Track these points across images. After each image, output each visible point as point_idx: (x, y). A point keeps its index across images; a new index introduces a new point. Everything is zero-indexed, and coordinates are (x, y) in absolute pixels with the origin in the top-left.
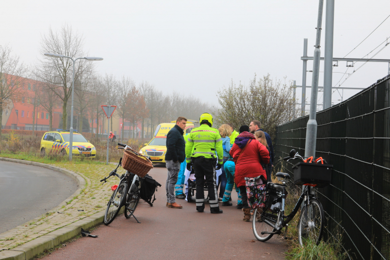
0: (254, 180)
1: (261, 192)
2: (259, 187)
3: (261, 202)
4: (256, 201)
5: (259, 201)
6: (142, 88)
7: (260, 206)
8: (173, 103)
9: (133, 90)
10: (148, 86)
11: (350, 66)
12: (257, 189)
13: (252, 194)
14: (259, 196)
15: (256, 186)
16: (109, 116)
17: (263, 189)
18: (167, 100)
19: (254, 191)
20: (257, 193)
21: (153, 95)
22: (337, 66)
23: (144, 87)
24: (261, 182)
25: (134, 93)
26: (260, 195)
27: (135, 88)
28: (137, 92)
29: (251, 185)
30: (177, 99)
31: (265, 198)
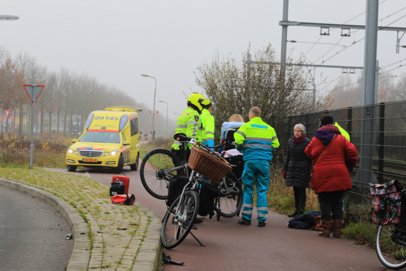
0: (385, 186)
1: (394, 202)
2: (392, 196)
3: (395, 216)
4: (387, 215)
5: (392, 215)
6: (19, 61)
7: (393, 222)
8: (62, 83)
9: (7, 64)
10: (28, 59)
11: (346, 35)
12: (389, 199)
13: (383, 205)
14: (392, 208)
15: (389, 194)
16: (34, 100)
17: (397, 199)
18: (53, 79)
19: (386, 201)
20: (389, 204)
21: (34, 72)
22: (328, 35)
23: (22, 60)
24: (395, 189)
25: (9, 68)
26: (394, 207)
27: (10, 60)
28: (13, 66)
29: (381, 193)
30: (67, 78)
31: (399, 211)
